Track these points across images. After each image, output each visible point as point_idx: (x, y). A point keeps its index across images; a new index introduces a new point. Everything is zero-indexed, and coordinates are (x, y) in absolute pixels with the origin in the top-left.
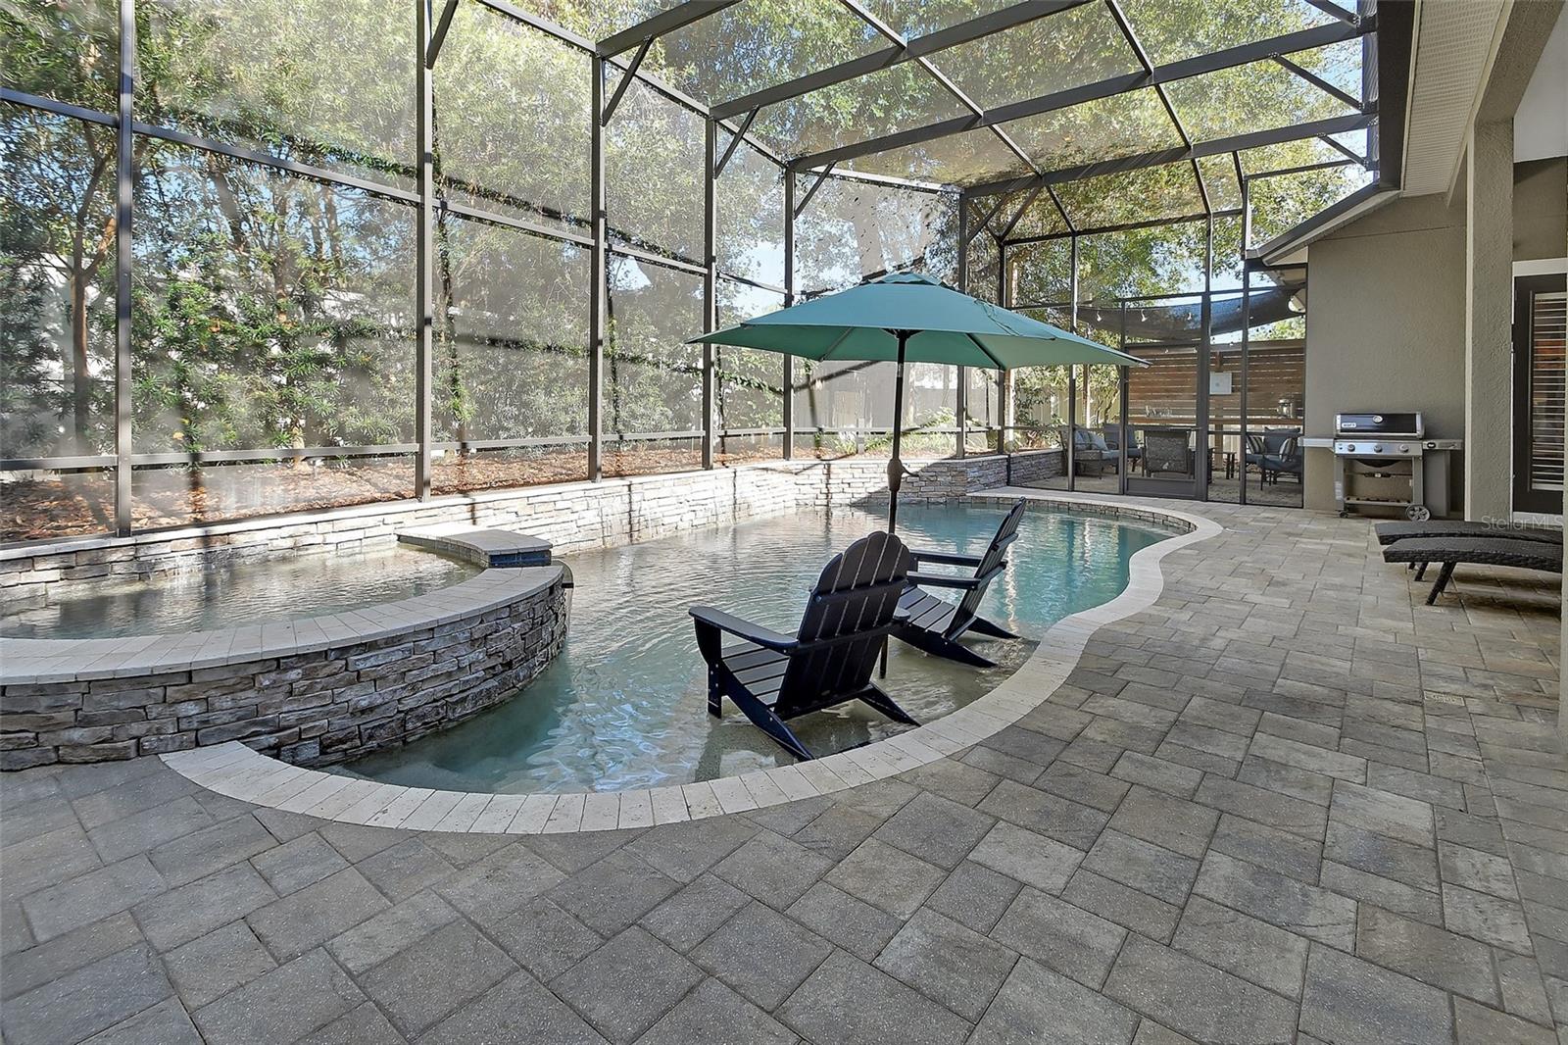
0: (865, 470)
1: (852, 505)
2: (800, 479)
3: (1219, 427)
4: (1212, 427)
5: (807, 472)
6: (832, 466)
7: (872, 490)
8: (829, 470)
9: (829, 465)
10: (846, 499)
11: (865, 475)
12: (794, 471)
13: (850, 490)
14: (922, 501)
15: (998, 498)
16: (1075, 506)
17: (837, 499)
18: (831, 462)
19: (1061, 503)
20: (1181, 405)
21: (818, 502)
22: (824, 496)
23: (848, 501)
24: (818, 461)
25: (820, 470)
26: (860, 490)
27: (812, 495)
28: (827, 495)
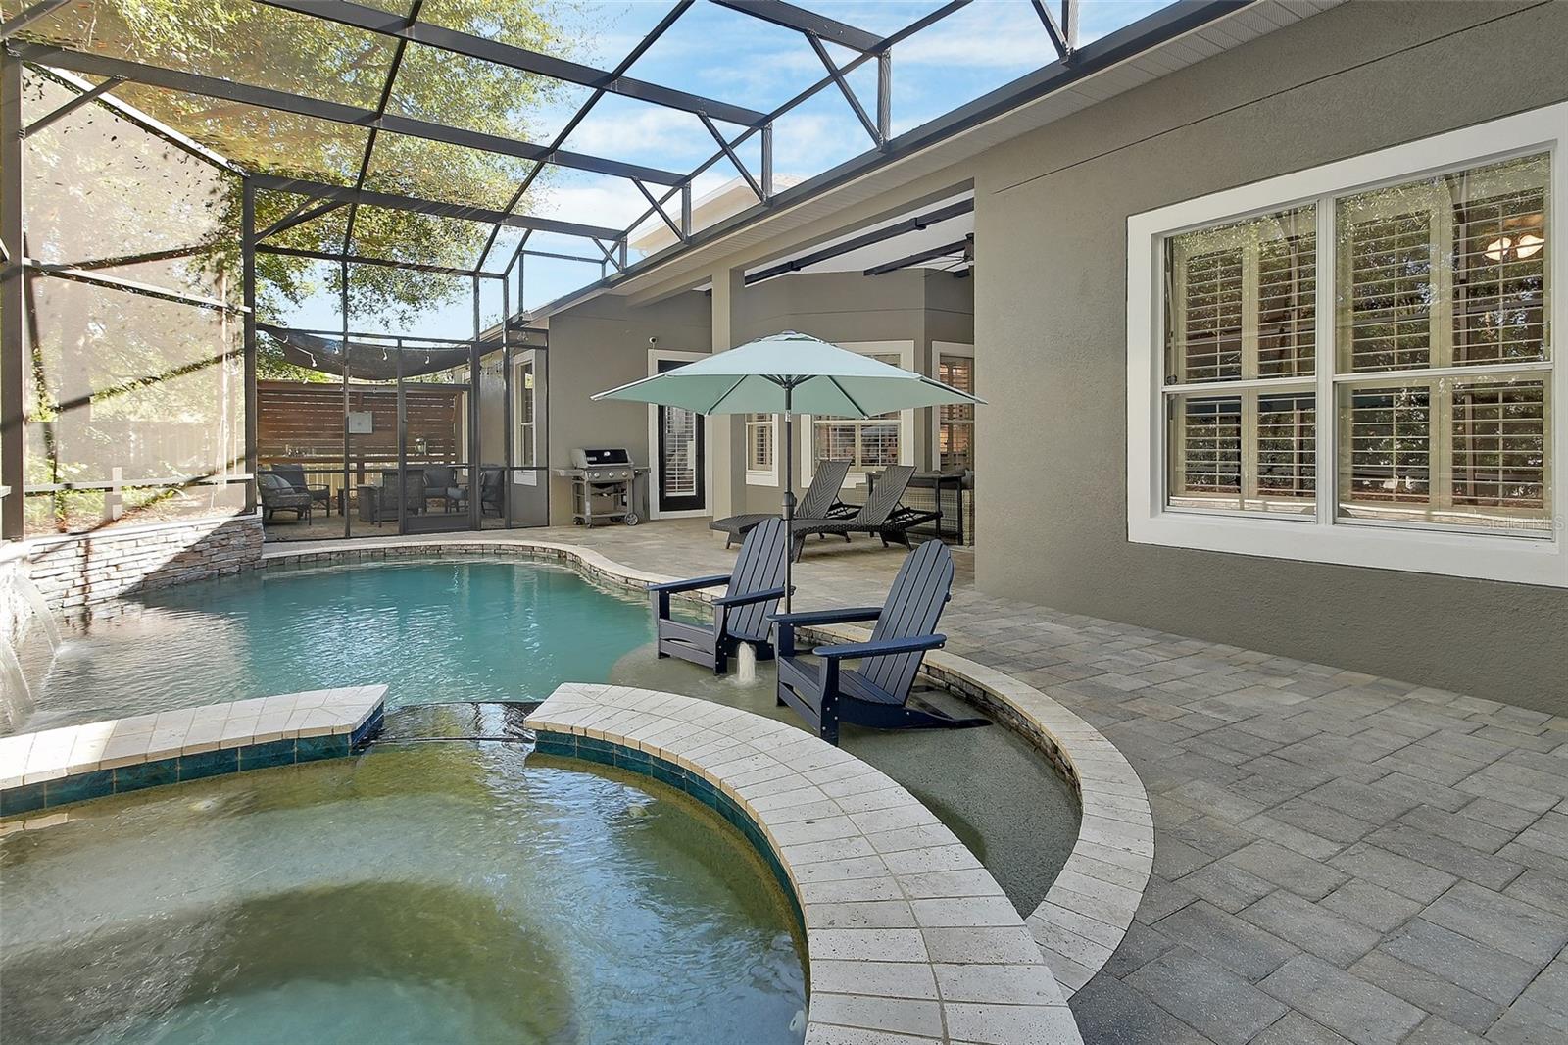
0: (140, 543)
1: (122, 596)
2: (40, 570)
3: (360, 465)
4: (354, 465)
5: (53, 556)
6: (92, 542)
7: (150, 570)
8: (88, 551)
9: (88, 541)
10: (114, 589)
11: (140, 550)
12: (30, 557)
13: (118, 575)
14: (212, 574)
15: (300, 556)
16: (392, 551)
17: (98, 591)
18: (91, 535)
19: (375, 550)
20: (324, 443)
21: (68, 602)
22: (78, 591)
23: (115, 592)
24: (64, 538)
25: (72, 552)
26: (133, 573)
27: (58, 593)
28: (84, 587)
